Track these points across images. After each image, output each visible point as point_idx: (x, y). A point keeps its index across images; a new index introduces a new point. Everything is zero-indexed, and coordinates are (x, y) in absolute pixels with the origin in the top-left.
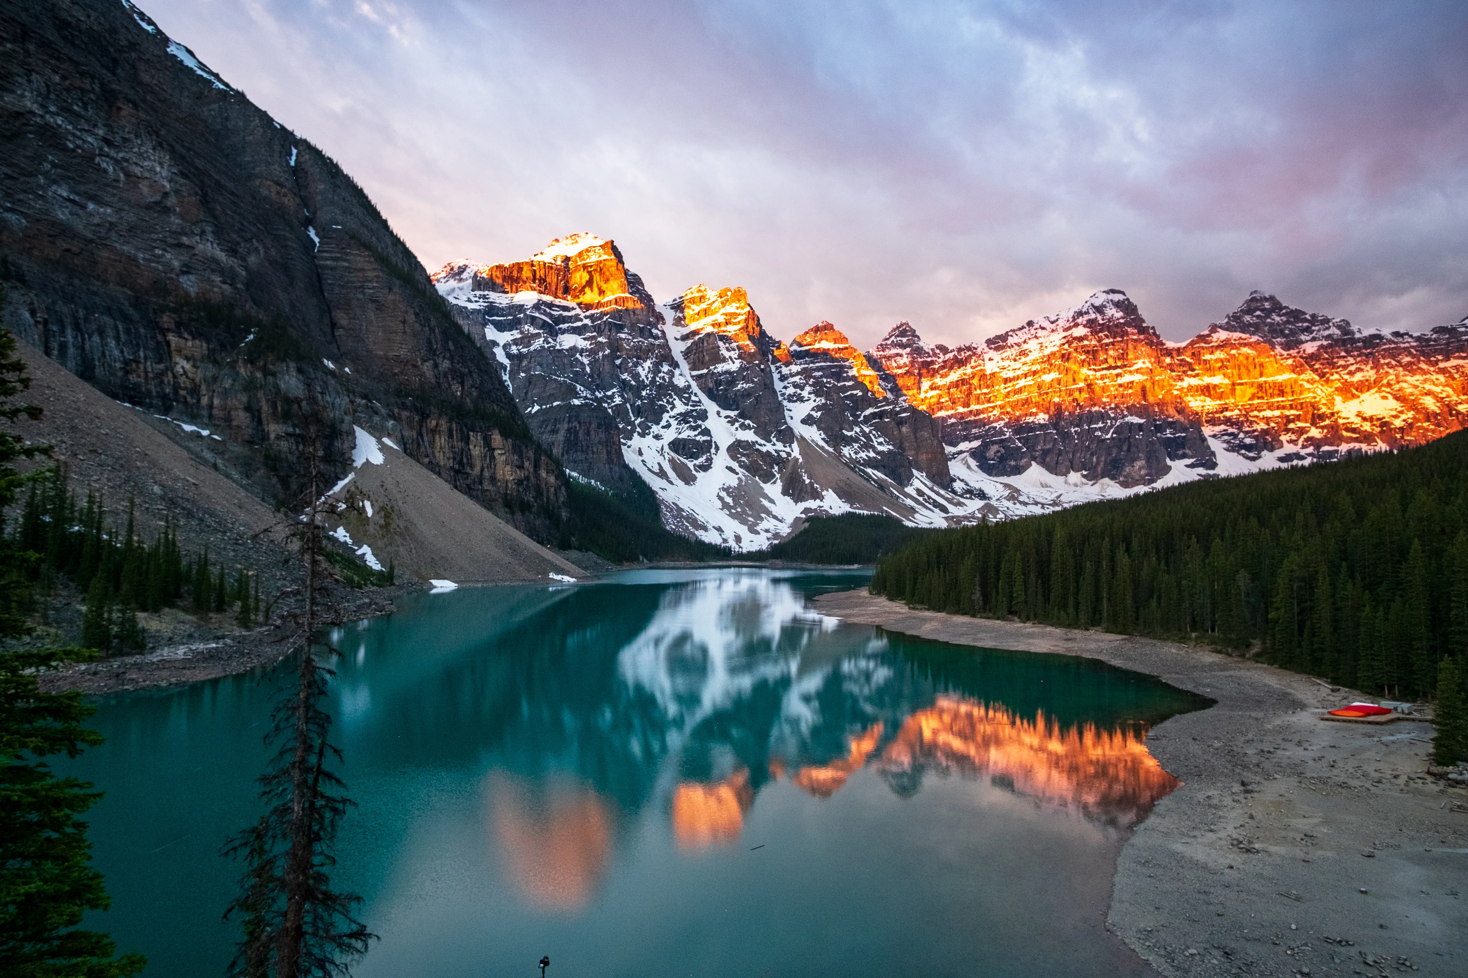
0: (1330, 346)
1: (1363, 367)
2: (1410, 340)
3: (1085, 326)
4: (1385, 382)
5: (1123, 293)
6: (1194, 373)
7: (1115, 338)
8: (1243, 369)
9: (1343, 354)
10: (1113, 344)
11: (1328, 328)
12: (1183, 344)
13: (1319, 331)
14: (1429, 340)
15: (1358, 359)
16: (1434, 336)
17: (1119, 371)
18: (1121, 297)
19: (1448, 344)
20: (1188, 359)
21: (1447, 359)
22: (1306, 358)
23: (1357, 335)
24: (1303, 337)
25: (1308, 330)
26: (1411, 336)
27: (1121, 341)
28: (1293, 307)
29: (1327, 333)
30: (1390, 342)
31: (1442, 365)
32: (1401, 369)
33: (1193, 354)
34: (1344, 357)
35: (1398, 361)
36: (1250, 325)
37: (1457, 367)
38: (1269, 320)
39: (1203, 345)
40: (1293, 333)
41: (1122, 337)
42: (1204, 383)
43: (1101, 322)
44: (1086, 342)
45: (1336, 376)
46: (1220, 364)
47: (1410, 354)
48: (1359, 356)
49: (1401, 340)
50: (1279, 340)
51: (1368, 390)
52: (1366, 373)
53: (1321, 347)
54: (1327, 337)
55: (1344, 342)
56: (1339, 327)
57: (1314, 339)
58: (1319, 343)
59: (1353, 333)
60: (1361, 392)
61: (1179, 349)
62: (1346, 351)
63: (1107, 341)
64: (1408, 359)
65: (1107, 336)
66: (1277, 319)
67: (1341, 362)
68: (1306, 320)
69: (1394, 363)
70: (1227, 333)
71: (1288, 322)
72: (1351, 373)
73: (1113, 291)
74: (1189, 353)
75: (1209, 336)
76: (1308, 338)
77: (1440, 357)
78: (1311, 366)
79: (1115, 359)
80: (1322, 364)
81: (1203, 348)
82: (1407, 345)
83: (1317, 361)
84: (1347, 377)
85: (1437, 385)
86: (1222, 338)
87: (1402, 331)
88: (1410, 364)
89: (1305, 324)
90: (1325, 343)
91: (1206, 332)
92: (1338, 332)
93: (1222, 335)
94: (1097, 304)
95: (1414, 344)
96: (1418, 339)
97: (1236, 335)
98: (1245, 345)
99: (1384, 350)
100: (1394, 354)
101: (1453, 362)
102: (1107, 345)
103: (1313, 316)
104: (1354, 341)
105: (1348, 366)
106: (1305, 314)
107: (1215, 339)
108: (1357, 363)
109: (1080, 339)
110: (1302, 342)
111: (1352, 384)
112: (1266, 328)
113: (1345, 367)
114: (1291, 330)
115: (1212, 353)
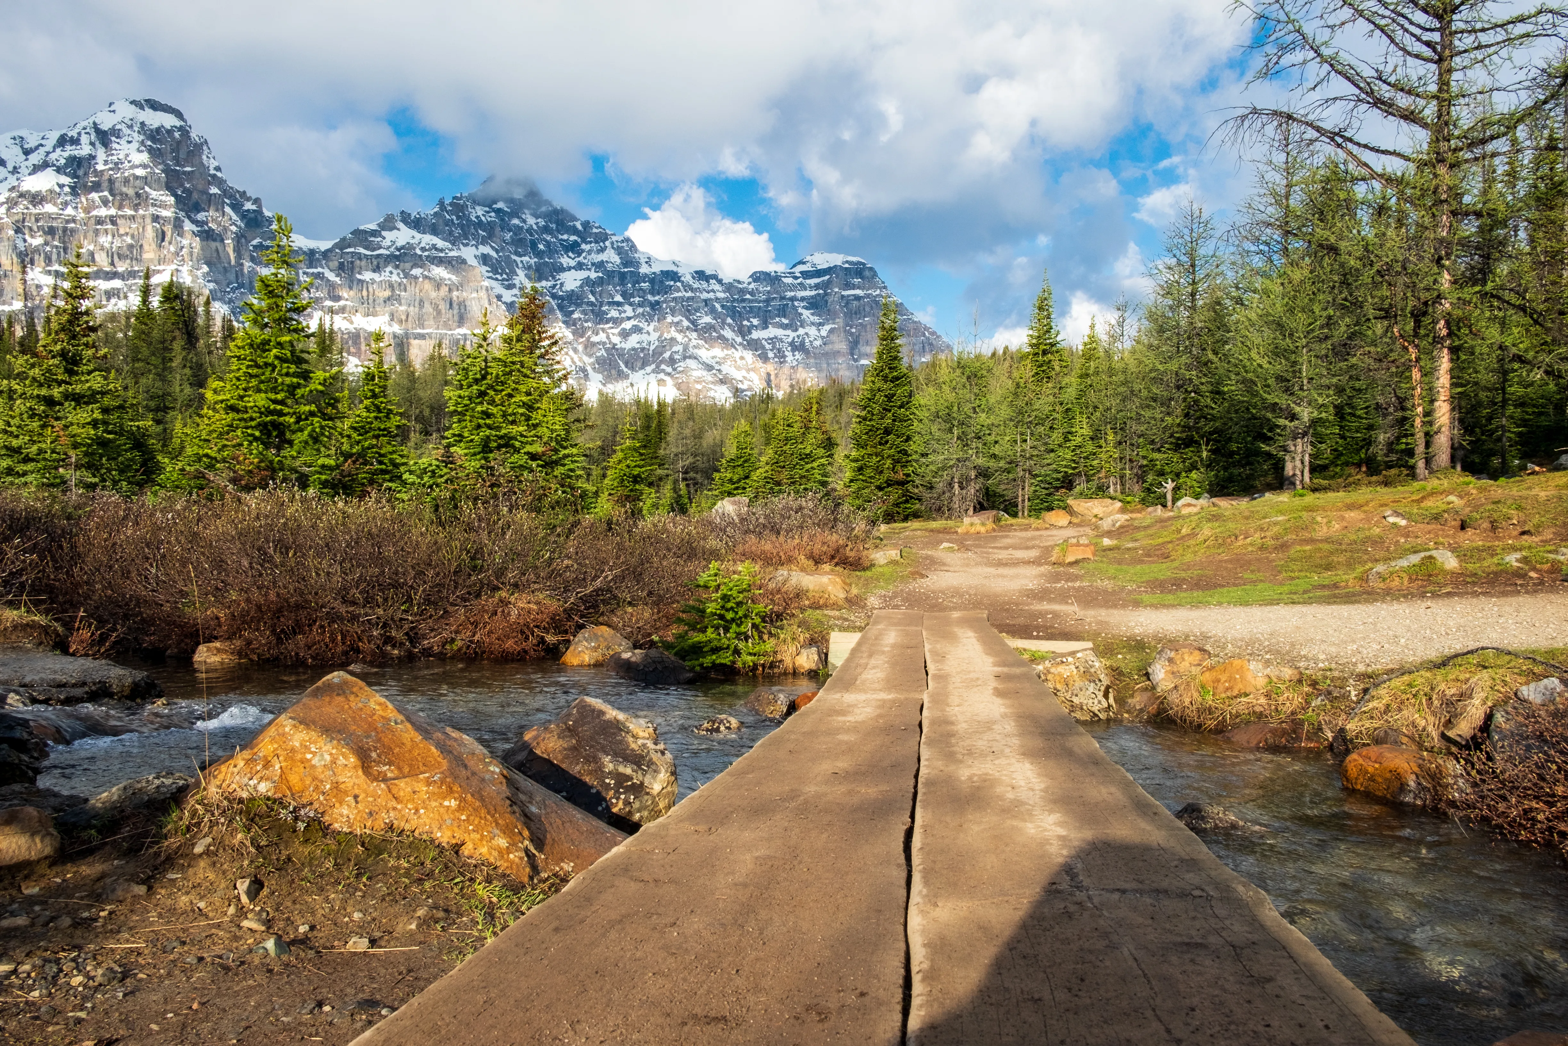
0: (600, 282)
1: (643, 325)
2: (717, 287)
3: (59, 170)
4: (667, 355)
5: (179, 115)
6: (336, 305)
7: (120, 208)
8: (428, 308)
9: (618, 298)
10: (113, 221)
11: (602, 250)
12: (324, 245)
13: (589, 252)
14: (742, 291)
15: (640, 310)
16: (752, 286)
17: (117, 283)
18: (168, 121)
19: (767, 301)
20: (331, 276)
21: (765, 326)
22: (562, 298)
23: (644, 269)
24: (565, 261)
25: (574, 248)
26: (720, 282)
27: (133, 218)
28: (558, 204)
29: (598, 258)
30: (688, 287)
31: (755, 335)
32: (694, 335)
33: (341, 267)
34: (619, 304)
35: (693, 322)
36: (480, 224)
37: (773, 340)
38: (516, 221)
39: (362, 250)
40: (551, 250)
41: (136, 207)
42: (351, 328)
43: (100, 167)
44: (49, 208)
45: (602, 337)
46: (388, 293)
47: (713, 311)
48: (640, 305)
49: (704, 285)
50: (526, 259)
51: (642, 368)
52: (644, 337)
53: (587, 281)
54: (600, 266)
55: (623, 276)
56: (619, 251)
57: (580, 266)
58: (583, 274)
59: (637, 264)
60: (633, 369)
61: (312, 252)
62: (624, 295)
63: (103, 212)
64: (708, 319)
65: (105, 202)
66: (531, 221)
67: (614, 313)
68: (575, 232)
69: (686, 323)
70: (414, 233)
71: (546, 229)
72: (625, 334)
73: (155, 106)
74: (335, 264)
75: (374, 233)
76: (573, 263)
77: (755, 322)
78: (568, 314)
79: (111, 255)
80: (584, 312)
81: (360, 257)
82: (711, 295)
83: (578, 305)
84: (616, 340)
85: (738, 368)
86: (400, 243)
87: (709, 272)
88: (710, 328)
89: (573, 238)
90: (593, 275)
91: (373, 226)
92: (616, 259)
93: (403, 235)
94: (105, 127)
95: (721, 295)
96: (729, 288)
97: (428, 239)
98: (440, 262)
99: (675, 299)
100: (688, 309)
101: (772, 332)
102: (99, 221)
103: (586, 225)
104: (638, 278)
105: (622, 320)
106: (576, 220)
107: (387, 243)
108: (635, 317)
109: (36, 199)
110: (562, 269)
111: (621, 353)
112: (508, 236)
113: (616, 321)
114: (548, 244)
115: (377, 269)
